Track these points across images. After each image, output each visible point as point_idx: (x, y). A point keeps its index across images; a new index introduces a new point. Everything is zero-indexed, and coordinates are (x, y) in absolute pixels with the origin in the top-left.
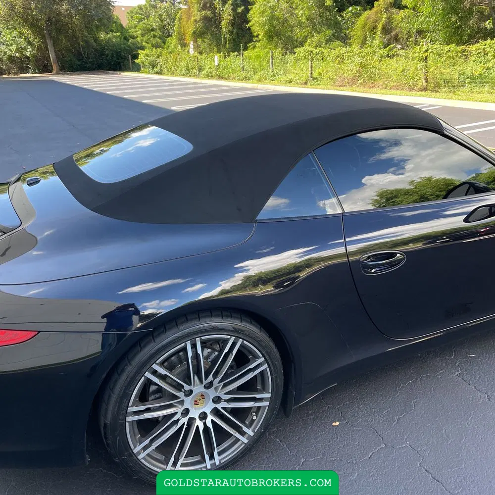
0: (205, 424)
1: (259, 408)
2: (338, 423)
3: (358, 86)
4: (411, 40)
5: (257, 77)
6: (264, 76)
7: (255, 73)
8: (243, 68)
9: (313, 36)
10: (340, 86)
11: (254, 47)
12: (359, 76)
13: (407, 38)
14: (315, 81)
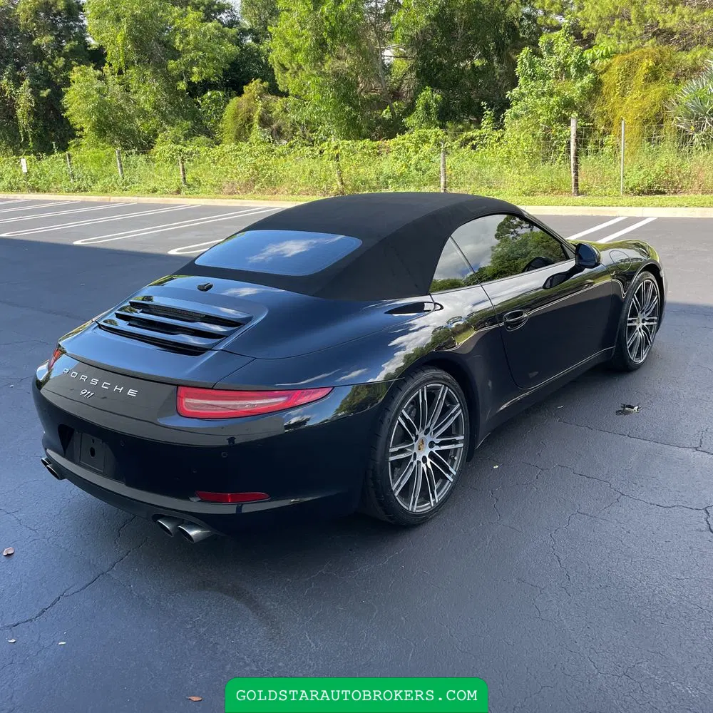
0: (426, 465)
1: (456, 449)
2: (497, 467)
3: (255, 193)
4: (297, 133)
5: (99, 186)
6: (110, 185)
7: (94, 182)
8: (73, 175)
9: (165, 130)
10: (230, 194)
11: (79, 145)
12: (254, 181)
13: (293, 132)
14: (192, 188)
